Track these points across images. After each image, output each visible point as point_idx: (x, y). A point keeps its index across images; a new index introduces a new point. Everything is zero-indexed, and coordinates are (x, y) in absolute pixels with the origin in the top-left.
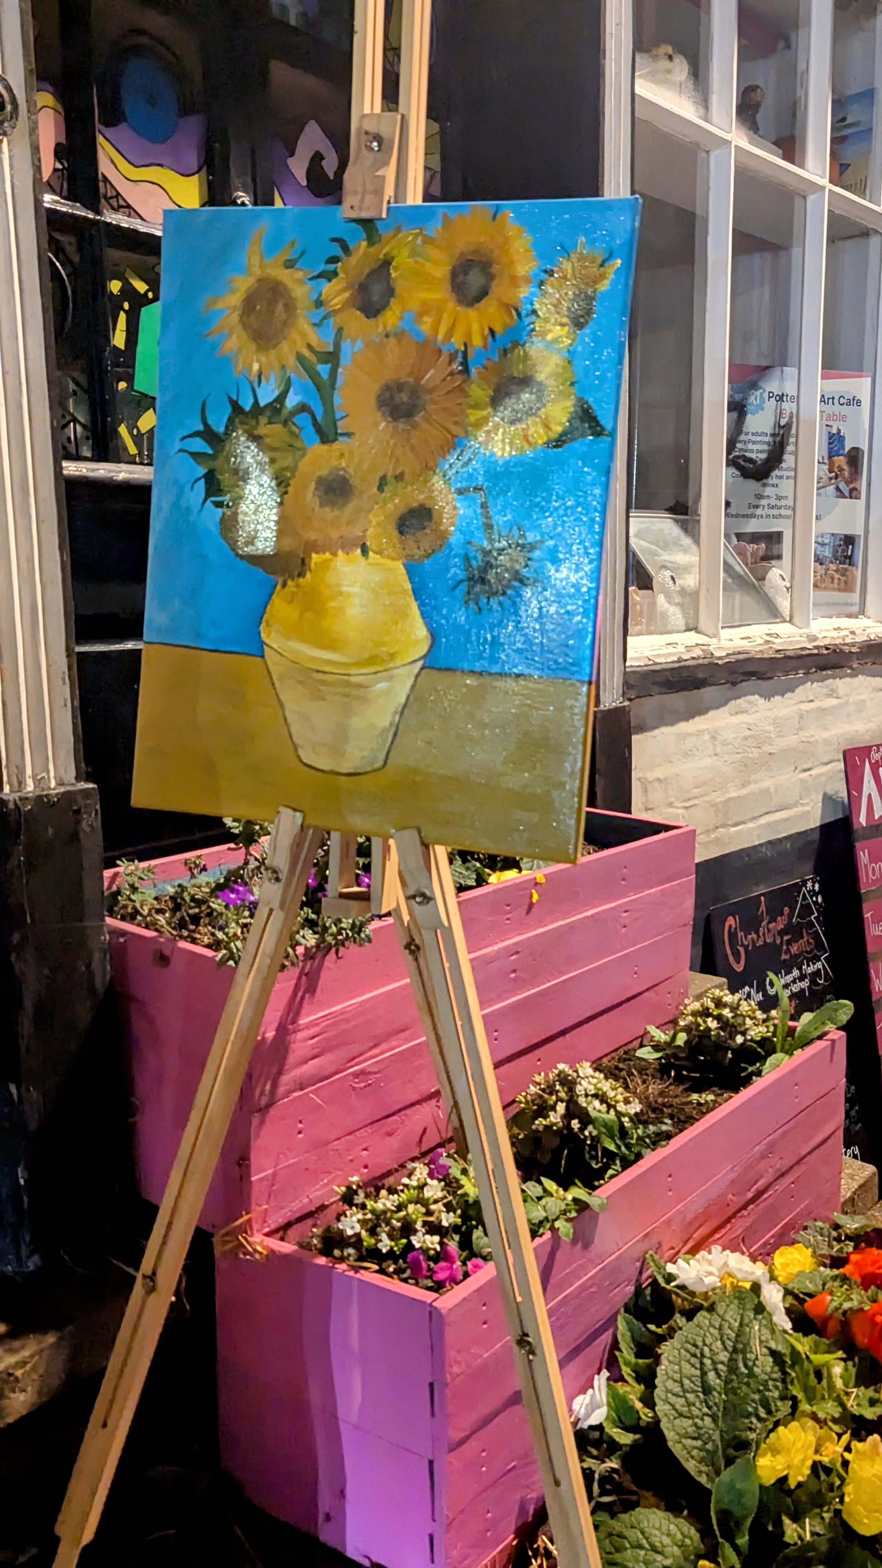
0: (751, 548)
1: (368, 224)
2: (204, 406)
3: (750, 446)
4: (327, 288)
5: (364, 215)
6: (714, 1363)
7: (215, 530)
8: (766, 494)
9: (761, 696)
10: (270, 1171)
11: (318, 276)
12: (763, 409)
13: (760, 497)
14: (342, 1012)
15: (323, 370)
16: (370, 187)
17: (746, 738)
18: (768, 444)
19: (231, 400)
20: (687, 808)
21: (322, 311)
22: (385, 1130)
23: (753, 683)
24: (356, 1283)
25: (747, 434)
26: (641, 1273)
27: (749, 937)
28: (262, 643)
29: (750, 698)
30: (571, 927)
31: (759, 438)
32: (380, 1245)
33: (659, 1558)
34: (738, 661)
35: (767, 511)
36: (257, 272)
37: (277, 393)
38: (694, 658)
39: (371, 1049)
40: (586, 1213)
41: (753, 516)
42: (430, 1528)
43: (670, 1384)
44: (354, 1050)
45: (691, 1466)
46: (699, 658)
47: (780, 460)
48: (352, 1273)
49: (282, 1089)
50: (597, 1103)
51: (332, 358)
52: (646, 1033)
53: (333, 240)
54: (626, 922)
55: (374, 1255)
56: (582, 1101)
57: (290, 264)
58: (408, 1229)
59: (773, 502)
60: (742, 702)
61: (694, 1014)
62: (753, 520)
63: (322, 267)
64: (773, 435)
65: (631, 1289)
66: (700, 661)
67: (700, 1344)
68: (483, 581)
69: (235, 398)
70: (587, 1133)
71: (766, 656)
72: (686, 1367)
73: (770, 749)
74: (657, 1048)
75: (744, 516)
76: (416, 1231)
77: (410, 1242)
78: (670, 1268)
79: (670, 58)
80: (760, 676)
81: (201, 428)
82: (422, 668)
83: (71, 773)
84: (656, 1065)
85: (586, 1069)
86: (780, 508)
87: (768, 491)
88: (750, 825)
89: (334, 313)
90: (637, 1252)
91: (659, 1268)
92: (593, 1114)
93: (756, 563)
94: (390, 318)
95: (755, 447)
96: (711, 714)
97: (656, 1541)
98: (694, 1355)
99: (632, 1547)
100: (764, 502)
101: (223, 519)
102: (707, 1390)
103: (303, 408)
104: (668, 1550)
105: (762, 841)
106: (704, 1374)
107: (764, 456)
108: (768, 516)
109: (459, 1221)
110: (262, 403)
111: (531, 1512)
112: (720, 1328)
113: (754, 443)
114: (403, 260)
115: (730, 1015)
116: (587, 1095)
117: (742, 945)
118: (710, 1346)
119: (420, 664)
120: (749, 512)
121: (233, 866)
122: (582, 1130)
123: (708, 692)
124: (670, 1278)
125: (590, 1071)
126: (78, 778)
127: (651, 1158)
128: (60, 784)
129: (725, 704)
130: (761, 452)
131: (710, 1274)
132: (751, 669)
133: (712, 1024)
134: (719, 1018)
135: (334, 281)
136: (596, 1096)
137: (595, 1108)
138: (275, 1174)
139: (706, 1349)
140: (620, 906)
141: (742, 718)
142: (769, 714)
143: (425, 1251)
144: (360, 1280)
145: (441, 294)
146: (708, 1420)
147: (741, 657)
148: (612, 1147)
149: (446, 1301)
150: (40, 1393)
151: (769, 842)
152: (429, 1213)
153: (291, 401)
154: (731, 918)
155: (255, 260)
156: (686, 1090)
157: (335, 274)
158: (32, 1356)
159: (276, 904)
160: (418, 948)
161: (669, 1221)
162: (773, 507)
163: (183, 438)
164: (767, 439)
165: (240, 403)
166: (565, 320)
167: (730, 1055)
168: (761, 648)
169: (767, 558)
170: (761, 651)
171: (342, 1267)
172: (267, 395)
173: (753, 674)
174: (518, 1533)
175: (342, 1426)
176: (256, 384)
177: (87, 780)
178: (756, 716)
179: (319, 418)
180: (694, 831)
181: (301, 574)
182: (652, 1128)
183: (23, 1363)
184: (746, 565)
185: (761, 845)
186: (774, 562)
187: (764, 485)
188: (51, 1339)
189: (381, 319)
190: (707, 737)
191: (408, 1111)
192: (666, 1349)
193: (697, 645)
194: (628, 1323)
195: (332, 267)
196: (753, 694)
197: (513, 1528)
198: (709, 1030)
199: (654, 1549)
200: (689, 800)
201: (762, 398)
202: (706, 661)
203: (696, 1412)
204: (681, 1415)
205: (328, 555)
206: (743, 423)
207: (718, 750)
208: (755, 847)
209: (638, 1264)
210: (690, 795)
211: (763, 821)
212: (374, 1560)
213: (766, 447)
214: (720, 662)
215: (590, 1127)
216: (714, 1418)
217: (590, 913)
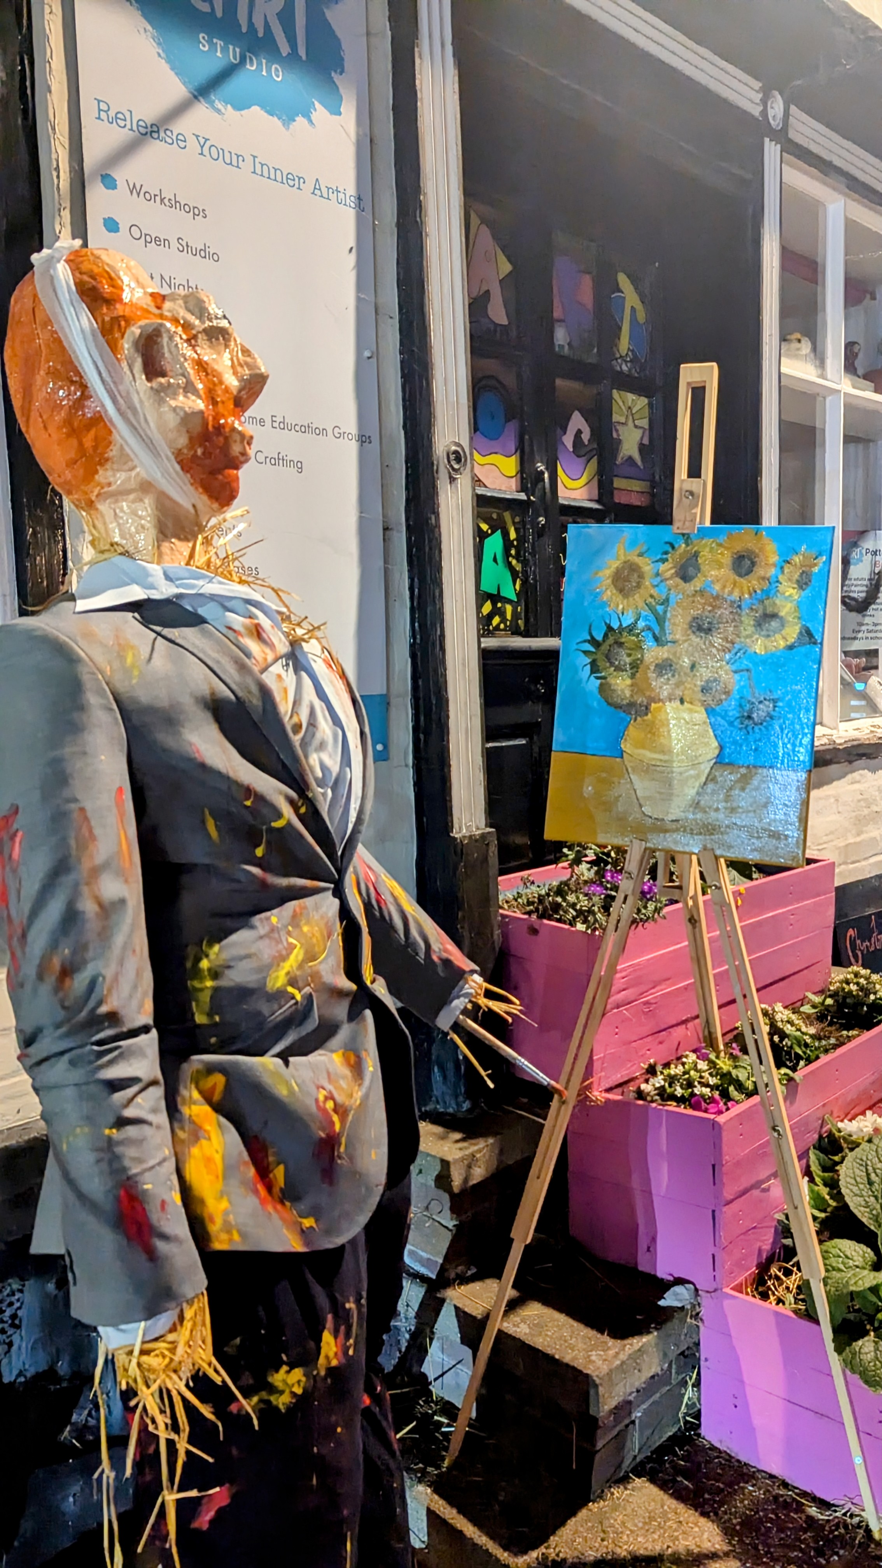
0: (855, 661)
1: (686, 537)
2: (590, 626)
3: (853, 588)
4: (662, 567)
5: (685, 532)
6: (874, 1169)
7: (596, 691)
8: (865, 622)
9: (869, 770)
10: (602, 1055)
11: (657, 561)
12: (862, 561)
13: (861, 624)
14: (638, 964)
15: (660, 609)
16: (688, 519)
17: (859, 801)
18: (867, 586)
19: (606, 623)
20: (819, 850)
21: (659, 579)
22: (660, 1039)
23: (863, 762)
24: (664, 1113)
25: (851, 579)
26: (821, 1127)
27: (864, 944)
28: (622, 752)
29: (861, 772)
30: (759, 923)
31: (859, 583)
32: (676, 1093)
33: (851, 1261)
34: (853, 746)
35: (866, 635)
36: (623, 558)
37: (632, 620)
38: (822, 745)
39: (651, 989)
40: (792, 1083)
41: (855, 638)
42: (712, 1250)
43: (848, 1179)
44: (643, 988)
45: (864, 1220)
46: (825, 745)
47: (876, 598)
48: (661, 1107)
49: (609, 1007)
50: (789, 1026)
51: (666, 602)
52: (805, 997)
53: (666, 543)
54: (792, 922)
55: (673, 1097)
56: (780, 1024)
57: (640, 555)
58: (690, 1084)
59: (871, 628)
60: (856, 775)
61: (841, 982)
62: (857, 642)
63: (659, 557)
64: (870, 580)
65: (816, 1136)
66: (827, 747)
67: (865, 1159)
68: (749, 717)
69: (608, 622)
70: (784, 1043)
71: (872, 742)
72: (857, 1172)
73: (875, 809)
74: (814, 1007)
75: (849, 639)
76: (695, 1087)
77: (693, 1091)
78: (840, 1125)
79: (799, 341)
80: (868, 756)
81: (589, 638)
82: (715, 763)
83: (482, 822)
84: (814, 1016)
85: (779, 1007)
86: (876, 631)
87: (867, 620)
88: (864, 863)
89: (667, 579)
90: (819, 1114)
91: (833, 1125)
92: (788, 1032)
93: (859, 672)
94: (697, 584)
95: (856, 589)
96: (835, 783)
97: (848, 1254)
98: (862, 1165)
99: (834, 1256)
100: (864, 628)
101: (601, 685)
102: (870, 1183)
103: (649, 628)
104: (855, 1258)
105: (872, 875)
106: (868, 1175)
107: (863, 595)
108: (867, 638)
109: (719, 1082)
110: (624, 625)
111: (764, 1257)
112: (877, 1151)
113: (856, 586)
114: (705, 553)
115: (865, 982)
116: (782, 1021)
117: (860, 950)
118: (871, 1161)
119: (714, 761)
120: (853, 635)
121: (565, 879)
122: (781, 1041)
123: (833, 768)
124: (839, 1131)
125: (782, 1009)
126: (486, 826)
127: (824, 1059)
128: (478, 829)
129: (844, 777)
130: (862, 592)
131: (866, 1127)
132: (861, 751)
133: (853, 987)
134: (858, 984)
135: (666, 563)
136: (788, 1022)
137: (789, 1029)
138: (604, 1057)
139: (869, 1163)
140: (788, 911)
141: (856, 786)
142: (875, 783)
143: (702, 1096)
144: (667, 1111)
145: (726, 572)
146: (872, 1199)
147: (855, 743)
148: (800, 1052)
149: (721, 1119)
150: (487, 1170)
151: (877, 876)
152: (701, 1077)
153: (641, 624)
154: (851, 930)
155: (622, 552)
156: (837, 1030)
157: (667, 560)
158: (483, 1148)
159: (629, 892)
160: (696, 921)
161: (837, 1099)
162: (870, 632)
163: (578, 643)
164: (865, 583)
165: (612, 625)
166: (795, 586)
167: (865, 1009)
168: (868, 736)
169: (866, 669)
170: (868, 739)
171: (654, 1105)
172: (627, 621)
173: (864, 755)
174: (758, 1266)
175: (655, 1198)
176: (621, 615)
177: (491, 827)
178: (866, 785)
179: (657, 633)
180: (834, 863)
181: (646, 714)
182: (824, 1042)
183: (480, 1151)
184: (852, 674)
185: (871, 878)
186: (872, 672)
187: (864, 616)
188: (491, 1141)
189: (693, 582)
190: (832, 800)
191: (670, 1030)
192: (842, 1169)
193: (824, 735)
194: (815, 1154)
195: (665, 556)
196: (864, 769)
197: (755, 1263)
198: (851, 992)
199: (847, 1257)
200: (821, 844)
201: (861, 553)
202: (831, 747)
203: (864, 1193)
204: (856, 1195)
205: (661, 704)
206: (848, 572)
207: (840, 810)
208: (866, 880)
209: (820, 1122)
210: (821, 841)
211: (873, 860)
212: (676, 1276)
213: (865, 589)
214: (841, 747)
215: (786, 1040)
216: (876, 1197)
217: (771, 914)
